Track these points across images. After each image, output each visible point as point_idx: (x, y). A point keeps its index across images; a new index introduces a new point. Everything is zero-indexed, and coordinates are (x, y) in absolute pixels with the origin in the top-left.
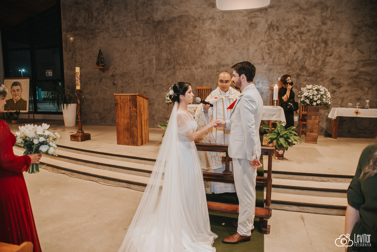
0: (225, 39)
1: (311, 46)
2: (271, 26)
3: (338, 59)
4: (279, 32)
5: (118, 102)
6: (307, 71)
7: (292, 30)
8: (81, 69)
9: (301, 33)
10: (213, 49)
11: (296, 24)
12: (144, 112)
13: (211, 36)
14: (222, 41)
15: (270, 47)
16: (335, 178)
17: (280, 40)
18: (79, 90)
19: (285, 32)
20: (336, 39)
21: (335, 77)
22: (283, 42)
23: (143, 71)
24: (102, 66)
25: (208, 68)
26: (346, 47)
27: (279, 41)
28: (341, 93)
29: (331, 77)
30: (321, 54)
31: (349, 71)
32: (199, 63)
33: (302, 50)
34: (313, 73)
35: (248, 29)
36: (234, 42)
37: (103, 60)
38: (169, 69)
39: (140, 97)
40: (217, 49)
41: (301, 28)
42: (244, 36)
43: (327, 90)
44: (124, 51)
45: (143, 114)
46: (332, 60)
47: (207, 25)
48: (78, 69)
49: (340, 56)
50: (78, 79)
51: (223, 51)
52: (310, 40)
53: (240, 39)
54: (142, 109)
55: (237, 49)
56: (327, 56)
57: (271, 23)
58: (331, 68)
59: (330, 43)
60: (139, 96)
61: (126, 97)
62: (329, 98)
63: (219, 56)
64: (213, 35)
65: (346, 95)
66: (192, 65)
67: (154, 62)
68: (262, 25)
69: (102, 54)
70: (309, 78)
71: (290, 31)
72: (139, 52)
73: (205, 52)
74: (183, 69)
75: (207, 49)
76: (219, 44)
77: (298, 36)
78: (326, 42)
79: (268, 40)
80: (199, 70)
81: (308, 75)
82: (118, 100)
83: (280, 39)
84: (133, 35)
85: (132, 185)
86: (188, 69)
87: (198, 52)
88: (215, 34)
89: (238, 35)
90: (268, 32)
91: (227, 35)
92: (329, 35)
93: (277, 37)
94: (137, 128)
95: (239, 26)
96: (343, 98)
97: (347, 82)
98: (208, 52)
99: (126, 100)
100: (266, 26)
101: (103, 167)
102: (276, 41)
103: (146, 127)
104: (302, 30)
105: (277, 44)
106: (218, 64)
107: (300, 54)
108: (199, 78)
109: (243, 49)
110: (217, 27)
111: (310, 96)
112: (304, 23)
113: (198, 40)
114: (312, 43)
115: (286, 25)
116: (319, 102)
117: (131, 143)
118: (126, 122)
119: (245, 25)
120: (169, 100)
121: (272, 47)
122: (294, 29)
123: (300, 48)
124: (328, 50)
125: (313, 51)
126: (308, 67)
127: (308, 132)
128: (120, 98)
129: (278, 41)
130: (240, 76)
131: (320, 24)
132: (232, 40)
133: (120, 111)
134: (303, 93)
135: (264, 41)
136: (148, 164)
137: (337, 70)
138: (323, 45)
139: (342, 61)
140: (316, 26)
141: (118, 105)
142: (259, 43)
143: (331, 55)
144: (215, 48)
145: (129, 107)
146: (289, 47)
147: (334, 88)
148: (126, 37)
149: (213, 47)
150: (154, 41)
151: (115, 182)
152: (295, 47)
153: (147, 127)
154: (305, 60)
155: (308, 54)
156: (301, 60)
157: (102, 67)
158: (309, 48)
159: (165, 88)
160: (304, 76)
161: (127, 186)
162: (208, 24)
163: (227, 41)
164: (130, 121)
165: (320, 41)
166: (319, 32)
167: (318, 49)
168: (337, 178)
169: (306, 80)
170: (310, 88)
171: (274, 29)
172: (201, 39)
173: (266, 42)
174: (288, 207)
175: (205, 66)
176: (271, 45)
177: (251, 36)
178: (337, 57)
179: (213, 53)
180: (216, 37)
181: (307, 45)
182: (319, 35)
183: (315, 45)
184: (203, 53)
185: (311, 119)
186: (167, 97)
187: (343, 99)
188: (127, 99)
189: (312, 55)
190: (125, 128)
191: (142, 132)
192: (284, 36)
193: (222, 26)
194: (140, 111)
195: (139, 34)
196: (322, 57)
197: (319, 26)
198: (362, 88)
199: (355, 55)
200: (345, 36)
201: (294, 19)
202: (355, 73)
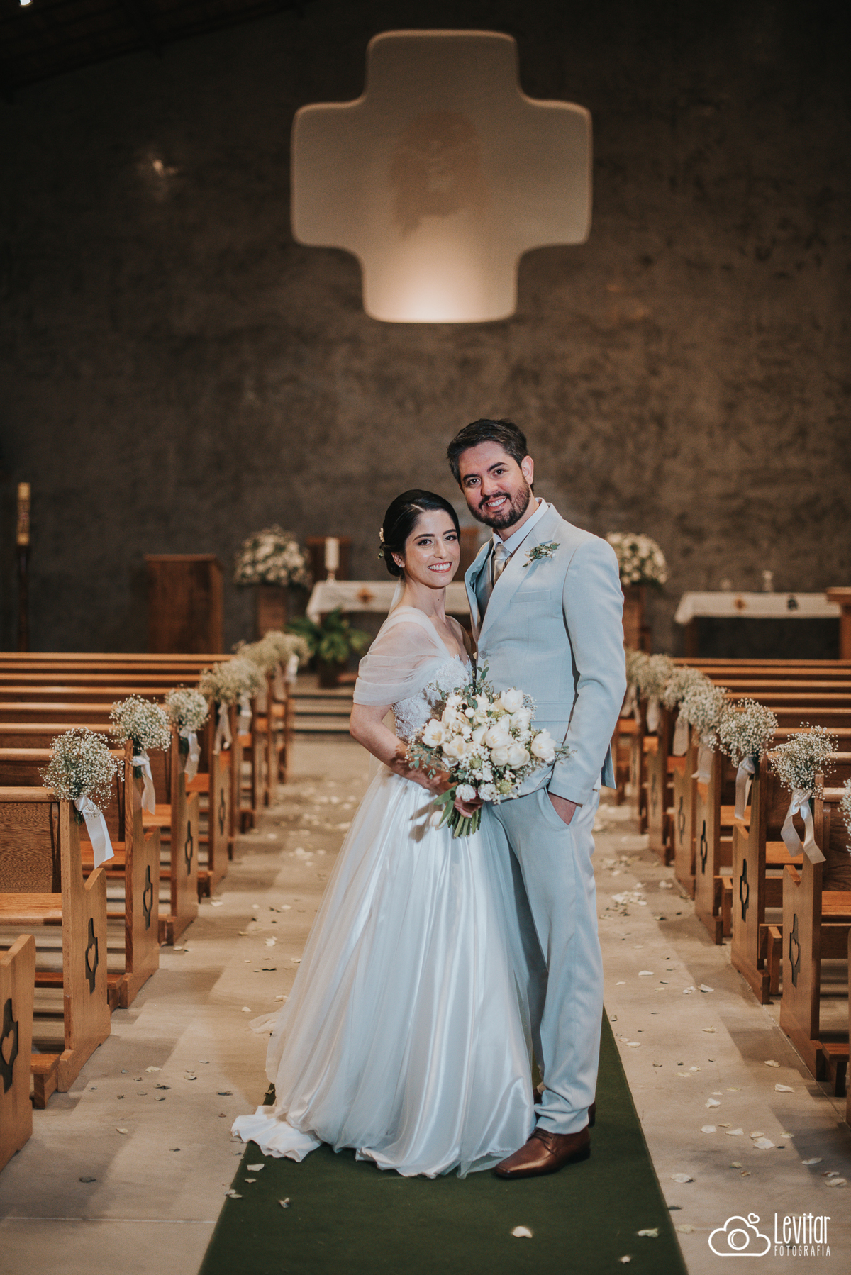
0: (392, 402)
1: (623, 430)
2: (518, 373)
3: (691, 465)
4: (539, 390)
5: (157, 577)
6: (617, 496)
7: (574, 384)
9: (598, 395)
10: (355, 427)
11: (585, 370)
14: (382, 408)
17: (544, 411)
18: (24, 545)
19: (556, 390)
20: (684, 413)
21: (689, 511)
22: (551, 415)
23: (134, 485)
25: (340, 482)
26: (710, 434)
28: (706, 553)
29: (677, 511)
30: (649, 451)
31: (720, 496)
32: (314, 469)
33: (601, 438)
34: (632, 503)
35: (455, 377)
36: (418, 411)
38: (219, 484)
40: (368, 428)
41: (597, 380)
42: (444, 394)
43: (655, 547)
45: (216, 606)
46: (678, 468)
47: (337, 358)
48: (24, 491)
49: (697, 459)
50: (24, 514)
51: (385, 433)
52: (621, 414)
53: (435, 404)
54: (216, 596)
56: (665, 456)
57: (519, 363)
58: (677, 489)
59: (670, 422)
62: (659, 565)
63: (373, 449)
64: (356, 387)
65: (718, 560)
66: (293, 475)
67: (172, 459)
68: (495, 371)
70: (621, 515)
71: (568, 387)
73: (333, 435)
74: (264, 484)
75: (337, 427)
76: (373, 414)
77: (591, 403)
78: (660, 421)
80: (314, 489)
81: (619, 506)
83: (544, 407)
84: (98, 374)
86: (282, 484)
87: (311, 435)
88: (362, 386)
89: (429, 391)
90: (510, 388)
91: (395, 391)
92: (668, 402)
95: (432, 366)
96: (711, 568)
97: (718, 525)
98: (341, 436)
99: (179, 572)
100: (506, 371)
102: (532, 413)
104: (599, 387)
105: (536, 421)
106: (373, 470)
107: (598, 450)
110: (368, 365)
114: (625, 420)
115: (559, 370)
118: (178, 627)
119: (449, 363)
122: (578, 383)
123: (596, 433)
124: (666, 441)
125: (629, 442)
126: (619, 485)
128: (164, 569)
129: (537, 413)
131: (644, 372)
132: (410, 406)
133: (161, 599)
137: (691, 493)
138: (653, 428)
139: (703, 471)
140: (634, 378)
141: (155, 586)
143: (675, 454)
144: (362, 424)
146: (568, 430)
147: (687, 541)
148: (76, 377)
149: (356, 423)
150: (173, 395)
152: (582, 430)
154: (610, 465)
155: (617, 452)
156: (600, 465)
158: (619, 436)
162: (340, 356)
163: (395, 407)
164: (190, 623)
165: (646, 416)
167: (643, 437)
171: (525, 381)
172: (320, 398)
175: (331, 478)
178: (690, 459)
179: (357, 439)
180: (363, 392)
181: (615, 427)
182: (642, 402)
183: (634, 426)
184: (325, 437)
187: (709, 571)
188: (183, 571)
189: (626, 454)
192: (555, 399)
193: (382, 365)
194: (213, 600)
195: (121, 373)
196: (653, 458)
197: (642, 377)
198: (754, 542)
199: (732, 458)
200: (707, 407)
201: (577, 355)
202: (735, 504)
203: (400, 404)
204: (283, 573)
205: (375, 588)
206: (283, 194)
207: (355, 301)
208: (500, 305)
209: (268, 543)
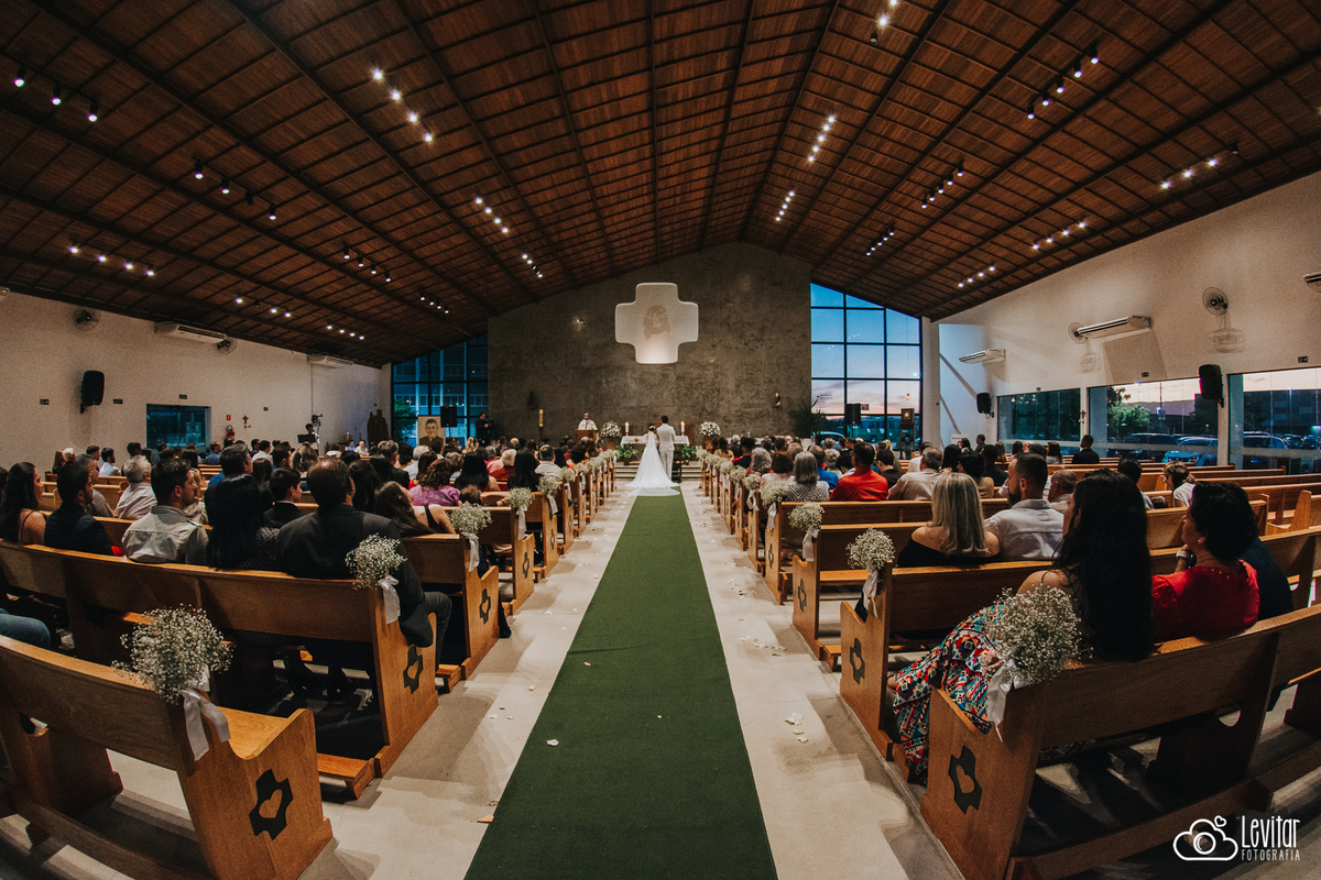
0: (644, 386)
2: (679, 378)
4: (685, 382)
9: (701, 384)
10: (634, 394)
13: (632, 383)
14: (641, 388)
18: (542, 426)
19: (689, 382)
22: (688, 389)
26: (732, 394)
27: (685, 389)
34: (711, 413)
35: (661, 378)
36: (651, 389)
42: (658, 384)
43: (717, 426)
53: (656, 387)
56: (720, 400)
57: (679, 375)
58: (723, 409)
59: (721, 390)
63: (639, 399)
66: (616, 406)
67: (582, 402)
68: (672, 377)
70: (708, 417)
71: (693, 381)
73: (628, 395)
74: (609, 409)
75: (629, 393)
76: (638, 390)
77: (699, 386)
78: (718, 390)
79: (677, 388)
80: (622, 410)
83: (686, 387)
84: (562, 379)
86: (613, 409)
87: (621, 396)
88: (635, 382)
89: (654, 383)
90: (677, 382)
91: (645, 383)
93: (683, 386)
95: (655, 376)
97: (735, 419)
98: (630, 396)
100: (675, 377)
102: (683, 389)
104: (701, 381)
105: (684, 391)
106: (638, 405)
107: (701, 399)
110: (637, 376)
113: (622, 386)
115: (690, 377)
119: (660, 375)
122: (696, 380)
126: (706, 409)
132: (649, 387)
135: (674, 389)
142: (671, 390)
144: (635, 392)
148: (556, 380)
149: (633, 392)
150: (583, 385)
158: (707, 395)
160: (704, 415)
162: (629, 374)
163: (645, 388)
166: (714, 383)
171: (681, 380)
172: (624, 385)
177: (664, 384)
178: (727, 401)
180: (636, 384)
181: (706, 392)
182: (714, 385)
183: (711, 392)
184: (625, 396)
189: (709, 400)
192: (689, 385)
193: (641, 376)
195: (568, 379)
197: (713, 378)
199: (738, 401)
200: (731, 386)
201: (695, 372)
204: (614, 434)
205: (638, 437)
206: (613, 328)
207: (634, 359)
208: (674, 359)
209: (610, 425)
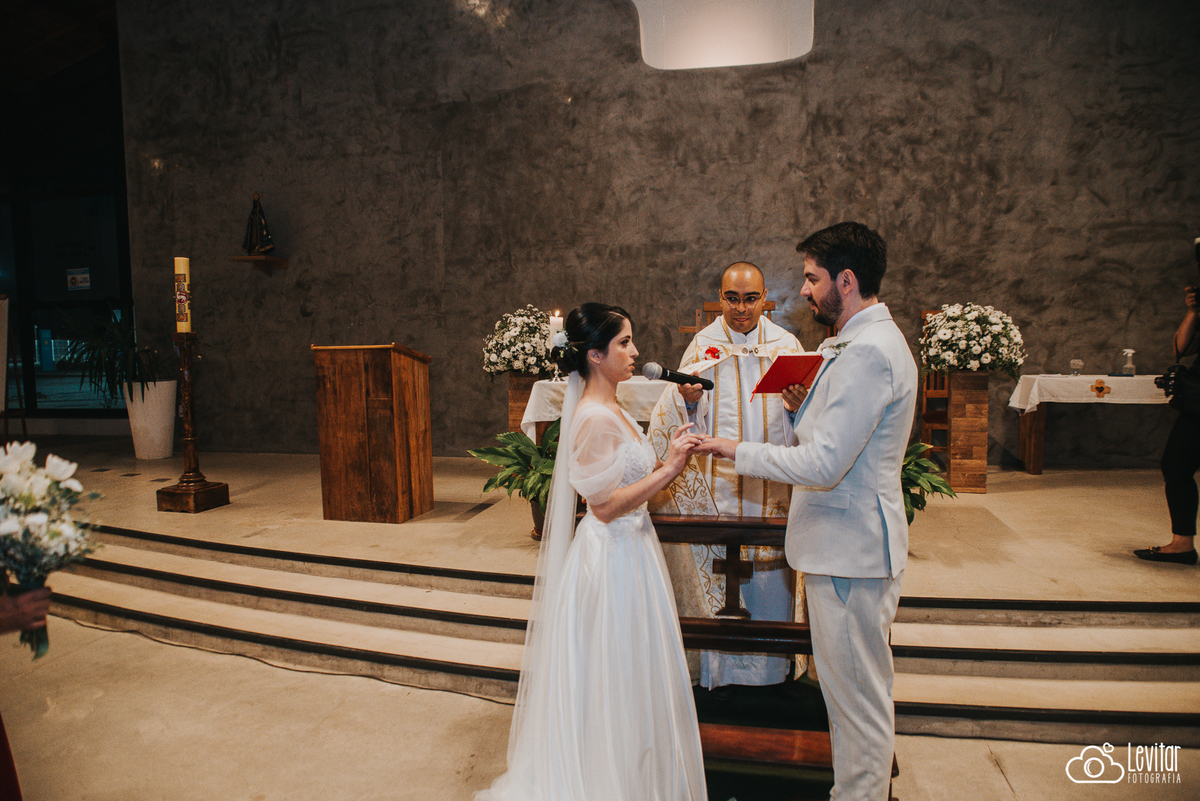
0: (674, 162)
1: (946, 181)
2: (818, 121)
3: (1030, 221)
4: (844, 139)
5: (326, 373)
6: (938, 261)
7: (886, 131)
8: (191, 265)
9: (914, 142)
10: (633, 193)
11: (899, 113)
12: (415, 405)
13: (627, 153)
14: (662, 169)
15: (819, 184)
16: (1079, 615)
17: (849, 164)
18: (187, 334)
19: (863, 139)
20: (1022, 159)
21: (1026, 276)
22: (858, 168)
23: (403, 267)
24: (265, 253)
25: (618, 255)
26: (1054, 183)
27: (846, 165)
28: (1047, 327)
29: (1011, 277)
30: (978, 207)
31: (1066, 258)
32: (589, 241)
33: (918, 193)
34: (956, 268)
35: (745, 129)
36: (703, 171)
37: (267, 235)
38: (490, 261)
39: (402, 356)
40: (648, 192)
41: (915, 125)
42: (732, 150)
44: (340, 203)
45: (411, 412)
46: (1014, 225)
47: (612, 115)
48: (181, 265)
49: (1037, 213)
50: (183, 298)
51: (666, 199)
52: (943, 163)
53: (722, 162)
54: (409, 396)
55: (714, 194)
56: (997, 211)
57: (819, 109)
58: (1013, 251)
59: (1003, 170)
60: (400, 352)
61: (352, 357)
62: (1016, 344)
63: (653, 217)
64: (633, 147)
65: (1063, 334)
66: (566, 248)
67: (440, 237)
68: (791, 118)
69: (262, 213)
70: (944, 283)
71: (879, 134)
72: (387, 207)
73: (610, 202)
74: (536, 259)
75: (614, 194)
76: (652, 177)
77: (906, 152)
78: (992, 170)
79: (811, 163)
80: (590, 263)
81: (940, 272)
82: (326, 366)
83: (849, 159)
84: (366, 151)
85: (387, 668)
86: (555, 259)
87: (585, 204)
88: (639, 145)
89: (715, 148)
90: (809, 138)
91: (677, 149)
92: (1001, 146)
93: (839, 155)
94: (393, 462)
95: (717, 119)
96: (1054, 345)
97: (1062, 293)
98: (618, 204)
99: (354, 366)
100: (804, 119)
101: (279, 605)
102: (836, 167)
103: (422, 458)
104: (917, 132)
105: (841, 176)
106: (653, 240)
107: (914, 207)
108: (592, 289)
109: (734, 193)
110: (646, 122)
111: (959, 339)
112: (921, 110)
113: (585, 165)
114: (948, 170)
115: (867, 115)
116: (987, 359)
117: (374, 514)
118: (355, 444)
119: (737, 115)
120: (496, 363)
121: (826, 184)
122: (892, 128)
123: (912, 187)
124: (998, 193)
125: (953, 196)
126: (940, 248)
127: (958, 457)
128: (333, 362)
129: (842, 166)
130: (834, 277)
131: (972, 111)
133: (333, 405)
134: (933, 330)
135: (798, 167)
136: (438, 588)
137: (1030, 255)
138: (983, 178)
139: (1045, 228)
140: (959, 119)
141: (325, 385)
142: (783, 175)
143: (1009, 210)
144: (641, 189)
145: (364, 391)
146: (879, 184)
147: (1024, 313)
148: (345, 156)
149: (633, 188)
150: (440, 169)
151: (325, 656)
152: (895, 183)
153: (425, 455)
154: (928, 225)
155: (938, 208)
156: (916, 225)
157: (263, 257)
158: (942, 189)
159: (477, 325)
160: (928, 275)
161: (369, 672)
162: (614, 114)
163: (678, 168)
164: (369, 437)
165: (974, 164)
166: (970, 138)
167: (970, 189)
168: (1087, 614)
169: (934, 290)
170: (955, 315)
171: (827, 130)
172: (594, 162)
173: (806, 169)
174: (940, 724)
175: (608, 250)
176: (821, 180)
177: (757, 151)
178: (1029, 213)
179: (634, 206)
180: (642, 153)
181: (935, 179)
182: (971, 148)
183: (958, 178)
184: (601, 206)
185: (963, 415)
186: (487, 355)
187: (1051, 348)
188: (357, 364)
189: (950, 211)
190: (349, 461)
191: (410, 476)
192: (862, 149)
193: (662, 120)
194: (402, 404)
195: (387, 148)
196: (983, 215)
197: (969, 118)
198: (1109, 313)
199: (1083, 210)
200: (1050, 150)
201: (890, 96)
202: (1085, 266)
203: (683, 164)
204: (532, 360)
207: (634, 53)
208: (798, 44)
